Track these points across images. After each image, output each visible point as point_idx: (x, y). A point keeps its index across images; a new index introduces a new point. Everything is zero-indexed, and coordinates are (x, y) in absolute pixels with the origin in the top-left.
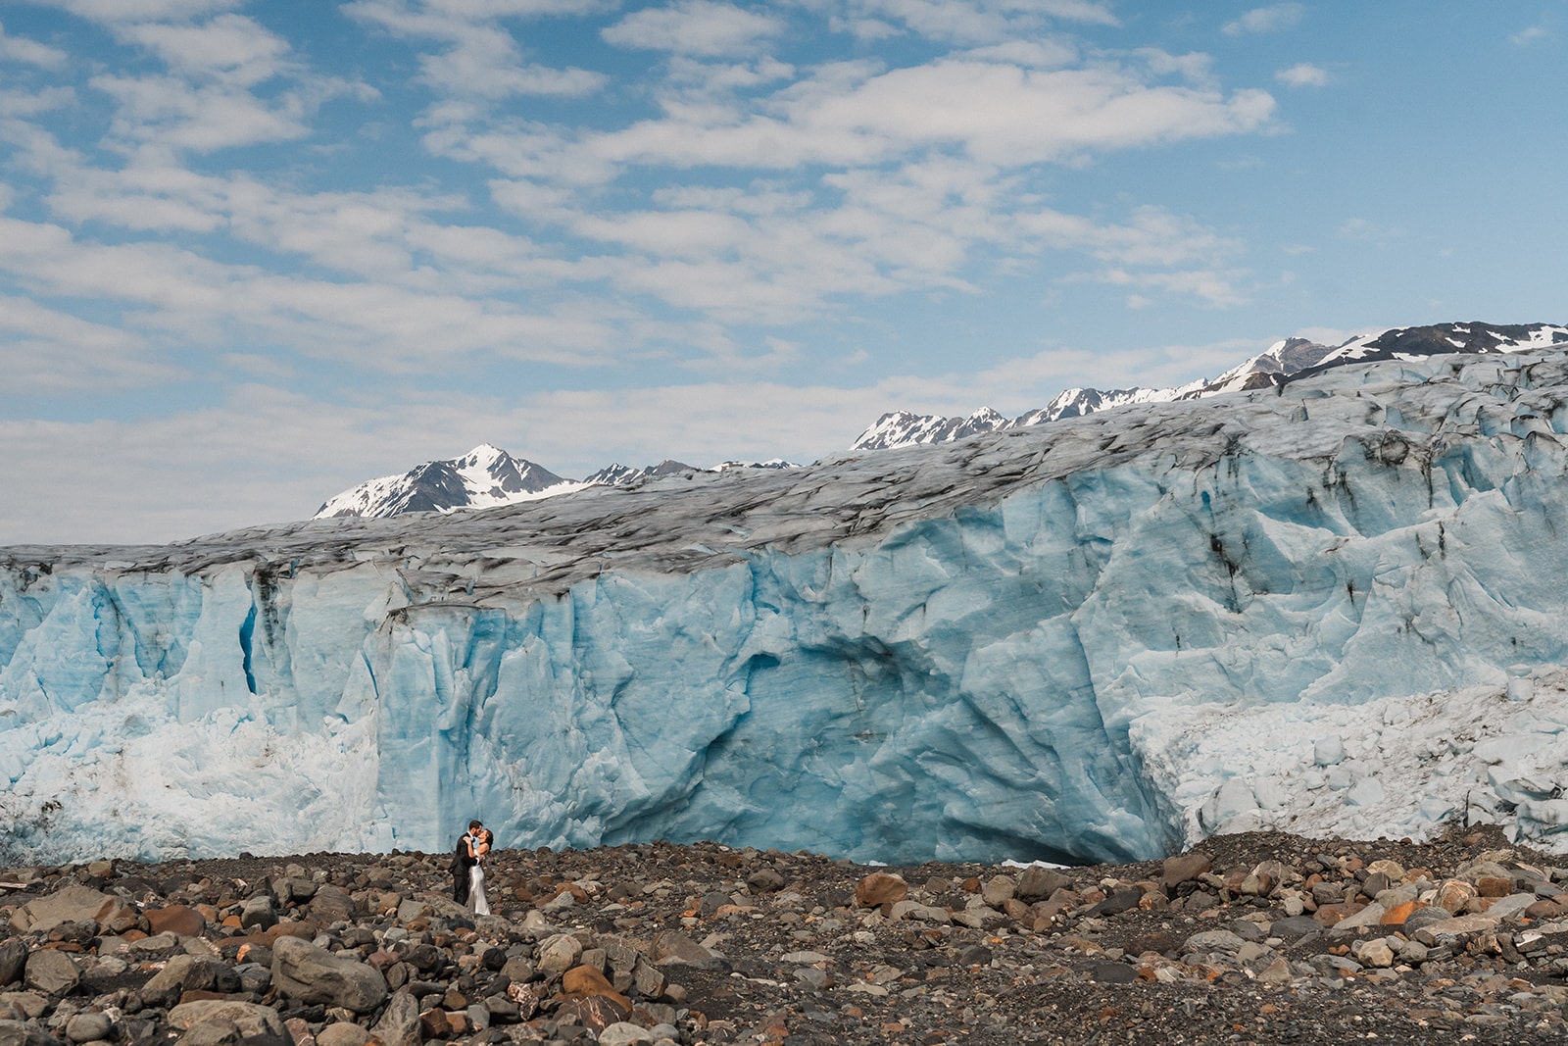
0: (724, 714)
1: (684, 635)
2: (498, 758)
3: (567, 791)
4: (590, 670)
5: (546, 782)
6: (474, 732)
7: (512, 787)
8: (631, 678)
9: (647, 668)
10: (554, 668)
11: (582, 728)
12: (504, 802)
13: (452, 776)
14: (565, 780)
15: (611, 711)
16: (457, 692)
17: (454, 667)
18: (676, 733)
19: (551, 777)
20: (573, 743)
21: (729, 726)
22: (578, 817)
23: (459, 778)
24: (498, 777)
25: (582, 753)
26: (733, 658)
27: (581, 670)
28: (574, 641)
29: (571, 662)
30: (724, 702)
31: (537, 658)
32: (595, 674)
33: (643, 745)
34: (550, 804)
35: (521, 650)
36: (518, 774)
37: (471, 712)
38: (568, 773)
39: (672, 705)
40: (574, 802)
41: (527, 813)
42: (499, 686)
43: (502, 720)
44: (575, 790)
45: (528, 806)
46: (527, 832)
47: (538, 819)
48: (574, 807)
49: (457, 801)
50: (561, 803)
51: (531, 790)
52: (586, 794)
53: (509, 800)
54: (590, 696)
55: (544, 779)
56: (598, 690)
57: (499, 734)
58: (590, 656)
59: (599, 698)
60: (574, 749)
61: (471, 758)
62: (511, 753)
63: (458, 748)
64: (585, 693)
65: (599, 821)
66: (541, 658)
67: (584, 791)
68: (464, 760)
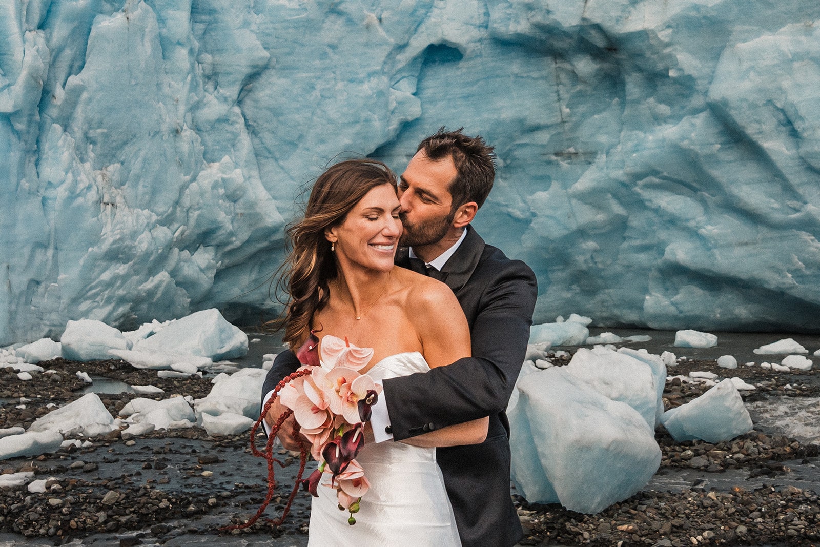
0: (386, 120)
1: (340, 14)
2: (82, 160)
3: (174, 212)
4: (212, 52)
5: (147, 197)
6: (49, 120)
7: (100, 201)
8: (266, 67)
9: (289, 54)
10: (165, 45)
11: (198, 129)
12: (89, 221)
13: (14, 180)
14: (173, 196)
15: (237, 110)
16: (28, 59)
17: (25, 26)
18: (322, 142)
19: (154, 192)
20: (185, 147)
21: (392, 134)
22: (187, 247)
23: (25, 184)
24: (81, 186)
25: (196, 162)
26: (401, 47)
27: (199, 54)
28: (192, 13)
29: (188, 39)
30: (387, 104)
31: (142, 30)
32: (218, 59)
33: (277, 155)
34: (151, 227)
35: (120, 17)
36: (109, 183)
37: (46, 94)
38: (176, 186)
39: (318, 104)
40: (182, 227)
41: (120, 239)
42: (88, 60)
43: (89, 107)
44: (185, 210)
45: (121, 228)
46: (119, 264)
47: (135, 247)
48: (182, 233)
49: (20, 218)
50: (165, 228)
51: (126, 208)
52: (199, 216)
53: (95, 219)
54: (210, 87)
55: (145, 194)
56: (221, 79)
57: (85, 127)
58: (213, 34)
59: (221, 91)
60: (187, 155)
61: (44, 157)
62: (101, 155)
63: (26, 142)
64: (204, 82)
65: (213, 254)
66: (147, 30)
67: (197, 213)
68: (33, 159)
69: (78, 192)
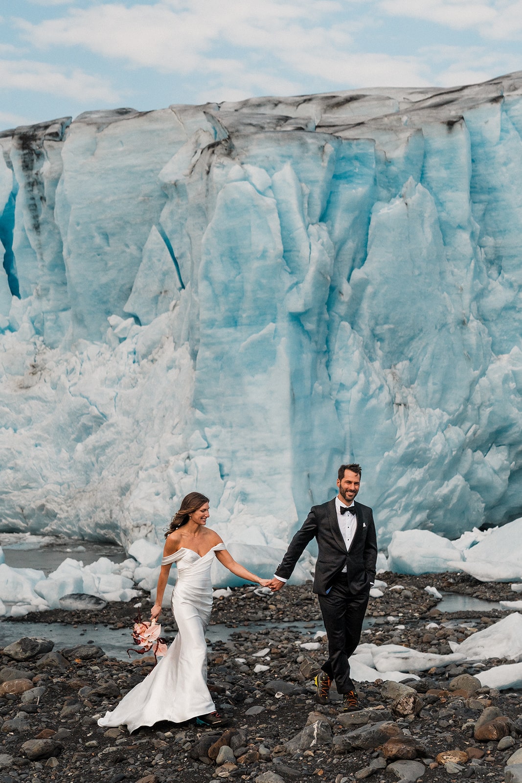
2: (371, 359)
3: (465, 410)
4: (494, 235)
5: (438, 396)
6: (337, 319)
7: (392, 402)
10: (444, 230)
11: (483, 319)
12: (383, 424)
14: (463, 393)
17: (308, 219)
19: (444, 389)
20: (473, 340)
22: (480, 448)
24: (373, 387)
25: (485, 355)
28: (472, 192)
29: (469, 221)
31: (421, 215)
32: (500, 241)
34: (444, 427)
35: (398, 203)
36: (399, 381)
37: (333, 290)
38: (466, 382)
40: (474, 426)
41: (416, 442)
42: (370, 252)
43: (375, 302)
44: (476, 407)
45: (415, 430)
46: (414, 469)
47: (429, 450)
48: (475, 433)
49: (316, 423)
50: (457, 428)
51: (418, 408)
52: (491, 413)
53: (389, 422)
54: (494, 272)
55: (435, 392)
56: (504, 263)
57: (372, 323)
58: (493, 214)
59: (506, 276)
60: (475, 347)
61: (334, 357)
62: (389, 352)
63: (316, 342)
64: (487, 267)
65: (506, 454)
66: (426, 215)
67: (489, 410)
68: (324, 360)
69: (371, 393)
